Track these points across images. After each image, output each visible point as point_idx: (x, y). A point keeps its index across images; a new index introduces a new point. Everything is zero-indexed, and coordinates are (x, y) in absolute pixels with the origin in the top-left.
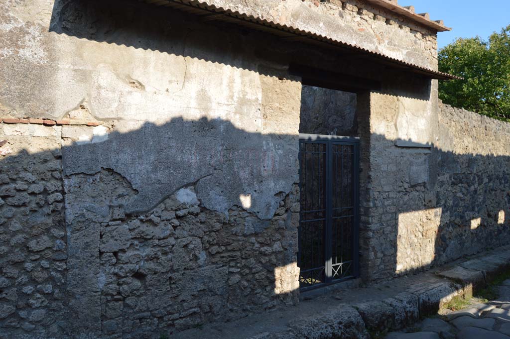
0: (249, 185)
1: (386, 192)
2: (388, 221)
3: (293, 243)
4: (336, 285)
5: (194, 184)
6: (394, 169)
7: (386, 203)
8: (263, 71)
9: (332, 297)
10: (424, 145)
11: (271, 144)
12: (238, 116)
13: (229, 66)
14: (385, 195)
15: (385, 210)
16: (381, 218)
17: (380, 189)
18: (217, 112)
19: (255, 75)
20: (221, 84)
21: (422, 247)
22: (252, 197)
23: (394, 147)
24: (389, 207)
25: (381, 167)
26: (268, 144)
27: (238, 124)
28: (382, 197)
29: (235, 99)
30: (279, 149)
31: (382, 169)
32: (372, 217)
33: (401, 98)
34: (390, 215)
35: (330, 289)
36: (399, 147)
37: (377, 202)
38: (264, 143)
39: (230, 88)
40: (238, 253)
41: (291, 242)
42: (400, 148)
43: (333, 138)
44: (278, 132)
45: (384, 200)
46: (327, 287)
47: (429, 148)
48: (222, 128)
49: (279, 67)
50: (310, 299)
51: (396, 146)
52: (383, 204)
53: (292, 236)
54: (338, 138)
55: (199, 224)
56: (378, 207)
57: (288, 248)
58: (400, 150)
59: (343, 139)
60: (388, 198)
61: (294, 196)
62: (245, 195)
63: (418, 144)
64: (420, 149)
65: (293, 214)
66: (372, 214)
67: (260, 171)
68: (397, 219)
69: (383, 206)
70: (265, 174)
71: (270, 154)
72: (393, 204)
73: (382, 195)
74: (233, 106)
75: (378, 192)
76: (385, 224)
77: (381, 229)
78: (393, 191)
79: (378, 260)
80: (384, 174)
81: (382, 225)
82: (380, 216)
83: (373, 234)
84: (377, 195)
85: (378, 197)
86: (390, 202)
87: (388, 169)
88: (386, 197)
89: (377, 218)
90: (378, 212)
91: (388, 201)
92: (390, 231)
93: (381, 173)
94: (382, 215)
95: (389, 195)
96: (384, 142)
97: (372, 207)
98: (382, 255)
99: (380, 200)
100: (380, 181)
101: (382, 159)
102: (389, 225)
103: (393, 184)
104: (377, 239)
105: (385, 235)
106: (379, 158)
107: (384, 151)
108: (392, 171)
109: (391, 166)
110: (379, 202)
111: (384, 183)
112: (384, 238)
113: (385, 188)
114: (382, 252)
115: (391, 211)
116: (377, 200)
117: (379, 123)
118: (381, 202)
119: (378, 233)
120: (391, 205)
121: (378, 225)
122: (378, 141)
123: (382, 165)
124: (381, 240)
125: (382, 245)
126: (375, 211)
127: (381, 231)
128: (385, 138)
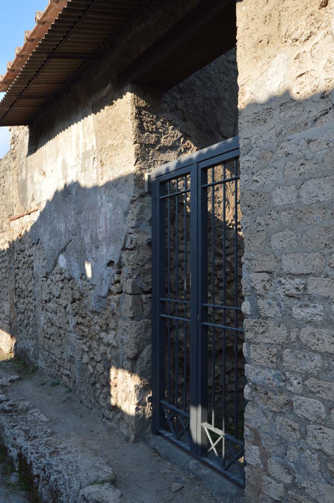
0: (90, 251)
1: (293, 276)
2: (307, 376)
5: (65, 249)
7: (299, 313)
8: (97, 108)
11: (104, 197)
12: (83, 174)
13: (75, 124)
14: (290, 285)
15: (293, 336)
16: (279, 356)
17: (270, 265)
18: (71, 177)
19: (90, 119)
20: (72, 146)
22: (91, 266)
24: (310, 329)
25: (271, 198)
26: (102, 197)
27: (83, 183)
28: (280, 291)
29: (80, 156)
30: (109, 202)
31: (277, 201)
34: (317, 357)
37: (261, 303)
38: (99, 197)
39: (77, 146)
40: (87, 330)
41: (122, 337)
44: (111, 179)
45: (290, 302)
48: (74, 191)
52: (287, 313)
55: (70, 290)
56: (266, 318)
57: (120, 345)
60: (302, 296)
61: (126, 269)
62: (88, 263)
65: (125, 295)
67: (97, 234)
70: (100, 237)
71: (103, 210)
74: (79, 165)
75: (267, 272)
76: (295, 382)
77: (281, 391)
78: (327, 276)
79: (273, 482)
80: (285, 217)
81: (284, 381)
82: (275, 351)
83: (254, 394)
84: (263, 281)
85: (265, 287)
86: (315, 311)
87: (299, 196)
88: (294, 292)
89: (265, 353)
90: (267, 334)
91: (306, 306)
92: (319, 417)
93: (274, 213)
94: (283, 346)
95: (305, 289)
96: (288, 116)
97: (249, 313)
98: (288, 479)
99: (274, 298)
100: (269, 240)
101: (275, 171)
102: (312, 392)
103: (326, 251)
104: (265, 415)
105: (297, 419)
106: (265, 172)
107: (283, 145)
108: (319, 201)
109: (310, 186)
110: (270, 304)
111: (285, 246)
112: (291, 426)
113: (288, 264)
114: (289, 471)
115: (320, 347)
116: (261, 296)
117: (265, 67)
118: (279, 305)
119: (269, 398)
120: (323, 325)
121: (270, 374)
122: (262, 122)
123: (274, 189)
124: (278, 426)
125: (283, 442)
126: (256, 329)
127: (282, 399)
128: (293, 100)
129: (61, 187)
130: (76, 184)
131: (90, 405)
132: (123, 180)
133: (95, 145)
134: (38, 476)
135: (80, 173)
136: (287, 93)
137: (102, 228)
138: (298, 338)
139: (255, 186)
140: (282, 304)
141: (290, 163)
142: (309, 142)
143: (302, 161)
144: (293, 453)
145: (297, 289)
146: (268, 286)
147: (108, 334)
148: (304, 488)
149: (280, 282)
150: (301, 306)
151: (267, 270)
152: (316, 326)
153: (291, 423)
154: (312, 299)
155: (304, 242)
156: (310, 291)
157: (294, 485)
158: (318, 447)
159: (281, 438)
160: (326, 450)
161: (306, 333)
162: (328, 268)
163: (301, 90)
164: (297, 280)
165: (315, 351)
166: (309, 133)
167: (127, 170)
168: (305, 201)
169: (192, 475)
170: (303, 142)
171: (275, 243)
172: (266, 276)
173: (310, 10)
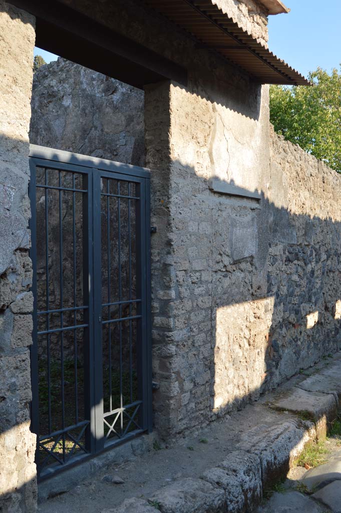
1: (196, 271)
2: (200, 322)
3: (18, 384)
4: (111, 454)
6: (208, 229)
7: (197, 291)
9: (107, 480)
10: (251, 193)
14: (195, 277)
15: (195, 304)
16: (189, 319)
17: (186, 266)
21: (248, 363)
23: (208, 192)
24: (201, 298)
25: (188, 226)
28: (190, 280)
31: (190, 229)
32: (175, 316)
33: (219, 107)
34: (203, 312)
35: (100, 464)
36: (215, 193)
37: (182, 290)
41: (13, 380)
42: (217, 196)
45: (193, 286)
46: (95, 461)
47: (257, 200)
50: (61, 493)
51: (211, 190)
52: (192, 293)
53: (17, 368)
54: (112, 165)
56: (184, 298)
57: (8, 394)
58: (216, 199)
59: (121, 167)
60: (199, 282)
61: (18, 277)
63: (243, 189)
64: (245, 200)
65: (17, 317)
66: (175, 312)
68: (213, 319)
69: (193, 296)
72: (208, 293)
73: (190, 276)
75: (184, 270)
76: (195, 329)
77: (189, 338)
78: (208, 270)
79: (186, 394)
80: (194, 239)
81: (190, 331)
82: (187, 316)
84: (183, 276)
85: (184, 279)
86: (203, 289)
87: (198, 229)
88: (196, 280)
89: (183, 320)
90: (184, 308)
91: (200, 287)
92: (203, 341)
95: (201, 277)
97: (175, 298)
98: (192, 386)
99: (187, 285)
100: (187, 251)
101: (191, 211)
105: (196, 348)
108: (205, 234)
109: (203, 224)
110: (186, 289)
111: (194, 255)
115: (205, 306)
116: (181, 285)
118: (189, 289)
119: (185, 346)
120: (205, 295)
121: (185, 331)
139: (180, 216)
140: (191, 288)
142: (202, 201)
145: (198, 278)
148: (198, 383)
152: (202, 296)
153: (194, 352)
154: (202, 282)
155: (200, 253)
164: (197, 274)
165: (202, 309)
168: (201, 232)
171: (190, 253)
172: (184, 273)
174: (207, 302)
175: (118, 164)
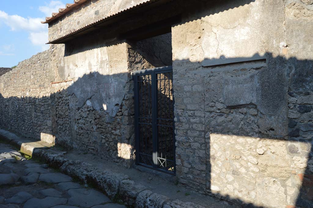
0: (105, 100)
1: (190, 110)
2: (195, 137)
3: (124, 133)
5: (91, 98)
6: (200, 88)
7: (192, 120)
8: (108, 45)
11: (113, 80)
12: (101, 69)
13: (96, 49)
14: (190, 113)
15: (191, 127)
16: (187, 133)
17: (183, 107)
18: (94, 70)
19: (105, 48)
20: (94, 57)
22: (106, 105)
23: (201, 68)
24: (196, 125)
25: (183, 88)
26: (112, 80)
27: (101, 73)
28: (187, 114)
29: (99, 62)
30: (116, 82)
31: (185, 89)
34: (198, 132)
36: (205, 67)
38: (110, 79)
39: (97, 57)
40: (104, 130)
42: (206, 69)
43: (155, 70)
44: (116, 73)
45: (189, 117)
48: (96, 75)
49: (113, 40)
54: (159, 69)
55: (93, 115)
56: (182, 122)
60: (193, 116)
61: (125, 107)
62: (104, 104)
65: (124, 116)
66: (177, 127)
67: (109, 93)
69: (189, 122)
70: (111, 94)
71: (113, 85)
72: (201, 123)
74: (99, 65)
75: (182, 109)
76: (191, 139)
77: (187, 142)
78: (200, 111)
79: (185, 168)
80: (188, 94)
81: (188, 139)
82: (185, 131)
83: (178, 144)
84: (181, 112)
85: (182, 113)
86: (197, 120)
87: (192, 89)
88: (191, 115)
89: (182, 132)
90: (183, 127)
91: (194, 118)
92: (198, 148)
93: (184, 93)
94: (188, 130)
95: (194, 114)
96: (188, 66)
97: (177, 121)
98: (190, 166)
99: (185, 117)
100: (183, 100)
101: (185, 81)
102: (196, 141)
103: (200, 104)
104: (182, 150)
105: (192, 149)
106: (181, 80)
107: (187, 74)
108: (198, 91)
109: (195, 86)
110: (183, 118)
111: (188, 102)
112: (190, 151)
113: (189, 107)
114: (190, 164)
115: (199, 129)
116: (181, 116)
117: (181, 50)
118: (186, 118)
119: (184, 145)
120: (199, 123)
121: (184, 138)
122: (180, 66)
123: (184, 86)
124: (187, 152)
125: (188, 156)
126: (179, 126)
127: (187, 144)
128: (190, 62)
129: (88, 72)
130: (97, 73)
131: (106, 159)
132: (123, 75)
133: (107, 59)
134: (100, 182)
135: (99, 69)
136: (188, 59)
137: (112, 91)
138: (192, 127)
139: (178, 84)
140: (187, 118)
141: (189, 79)
142: (195, 74)
143: (193, 79)
144: (191, 159)
145: (192, 114)
146: (183, 113)
147: (116, 131)
148: (194, 167)
149: (187, 112)
150: (193, 119)
151: (183, 108)
152: (197, 124)
153: (190, 150)
154: (196, 116)
155: (194, 101)
156: (196, 114)
157: (192, 167)
158: (198, 156)
159: (188, 155)
160: (200, 156)
161: (194, 126)
162: (200, 109)
163: (193, 59)
164: (192, 112)
165: (197, 130)
166: (195, 72)
167: (124, 71)
168: (194, 90)
169: (154, 175)
170: (193, 74)
171: (185, 101)
172: (182, 110)
173: (195, 38)
174: (201, 128)
175: (161, 68)
